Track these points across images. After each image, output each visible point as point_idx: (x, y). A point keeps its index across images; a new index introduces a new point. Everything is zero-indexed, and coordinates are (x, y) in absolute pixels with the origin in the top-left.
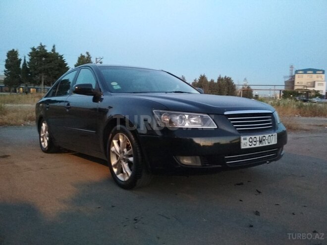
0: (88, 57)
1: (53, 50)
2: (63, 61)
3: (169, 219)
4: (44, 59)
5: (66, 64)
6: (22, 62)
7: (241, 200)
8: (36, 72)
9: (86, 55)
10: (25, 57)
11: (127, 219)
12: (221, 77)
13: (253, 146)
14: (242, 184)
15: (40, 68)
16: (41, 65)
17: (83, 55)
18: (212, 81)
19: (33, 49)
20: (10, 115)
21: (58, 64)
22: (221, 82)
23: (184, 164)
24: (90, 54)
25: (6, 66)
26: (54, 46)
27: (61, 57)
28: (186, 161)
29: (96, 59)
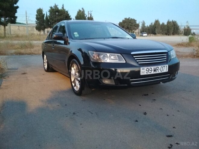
0: (83, 11)
1: (63, 8)
2: (68, 14)
3: (93, 114)
4: (57, 13)
5: (70, 16)
6: (45, 16)
7: (140, 105)
8: (53, 22)
9: (82, 10)
10: (47, 12)
11: (70, 112)
12: (170, 21)
13: (149, 73)
14: (147, 95)
15: (55, 19)
16: (56, 17)
17: (80, 10)
18: (163, 24)
19: (51, 8)
20: (35, 48)
21: (65, 17)
22: (169, 24)
23: (105, 84)
24: (84, 9)
25: (37, 18)
26: (63, 5)
27: (67, 12)
28: (107, 82)
29: (88, 12)
